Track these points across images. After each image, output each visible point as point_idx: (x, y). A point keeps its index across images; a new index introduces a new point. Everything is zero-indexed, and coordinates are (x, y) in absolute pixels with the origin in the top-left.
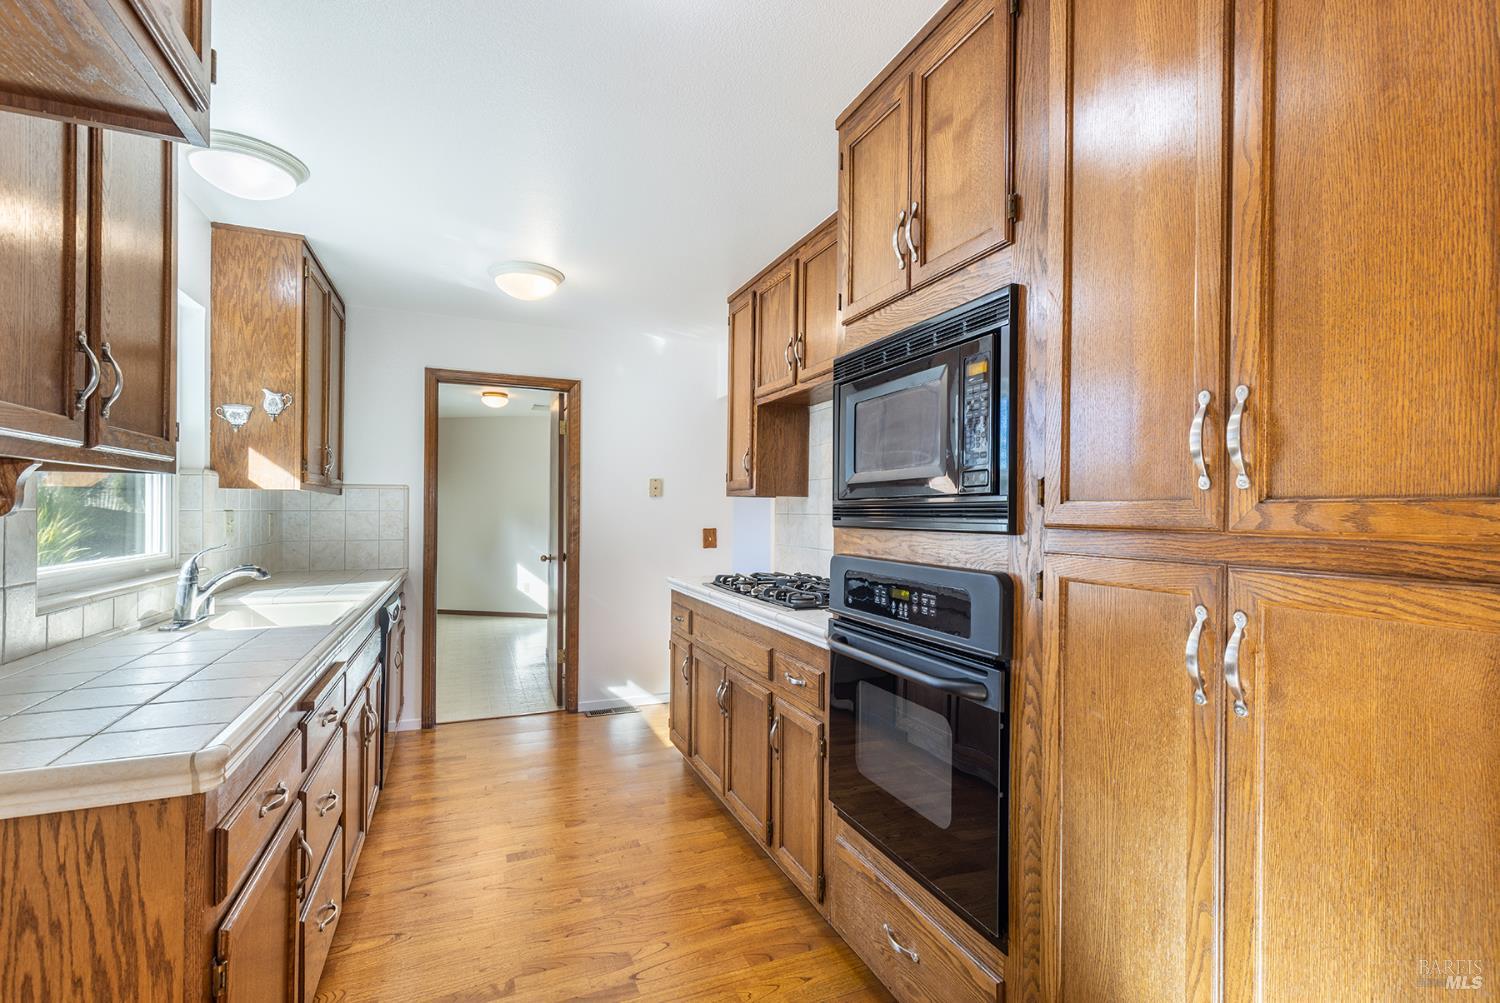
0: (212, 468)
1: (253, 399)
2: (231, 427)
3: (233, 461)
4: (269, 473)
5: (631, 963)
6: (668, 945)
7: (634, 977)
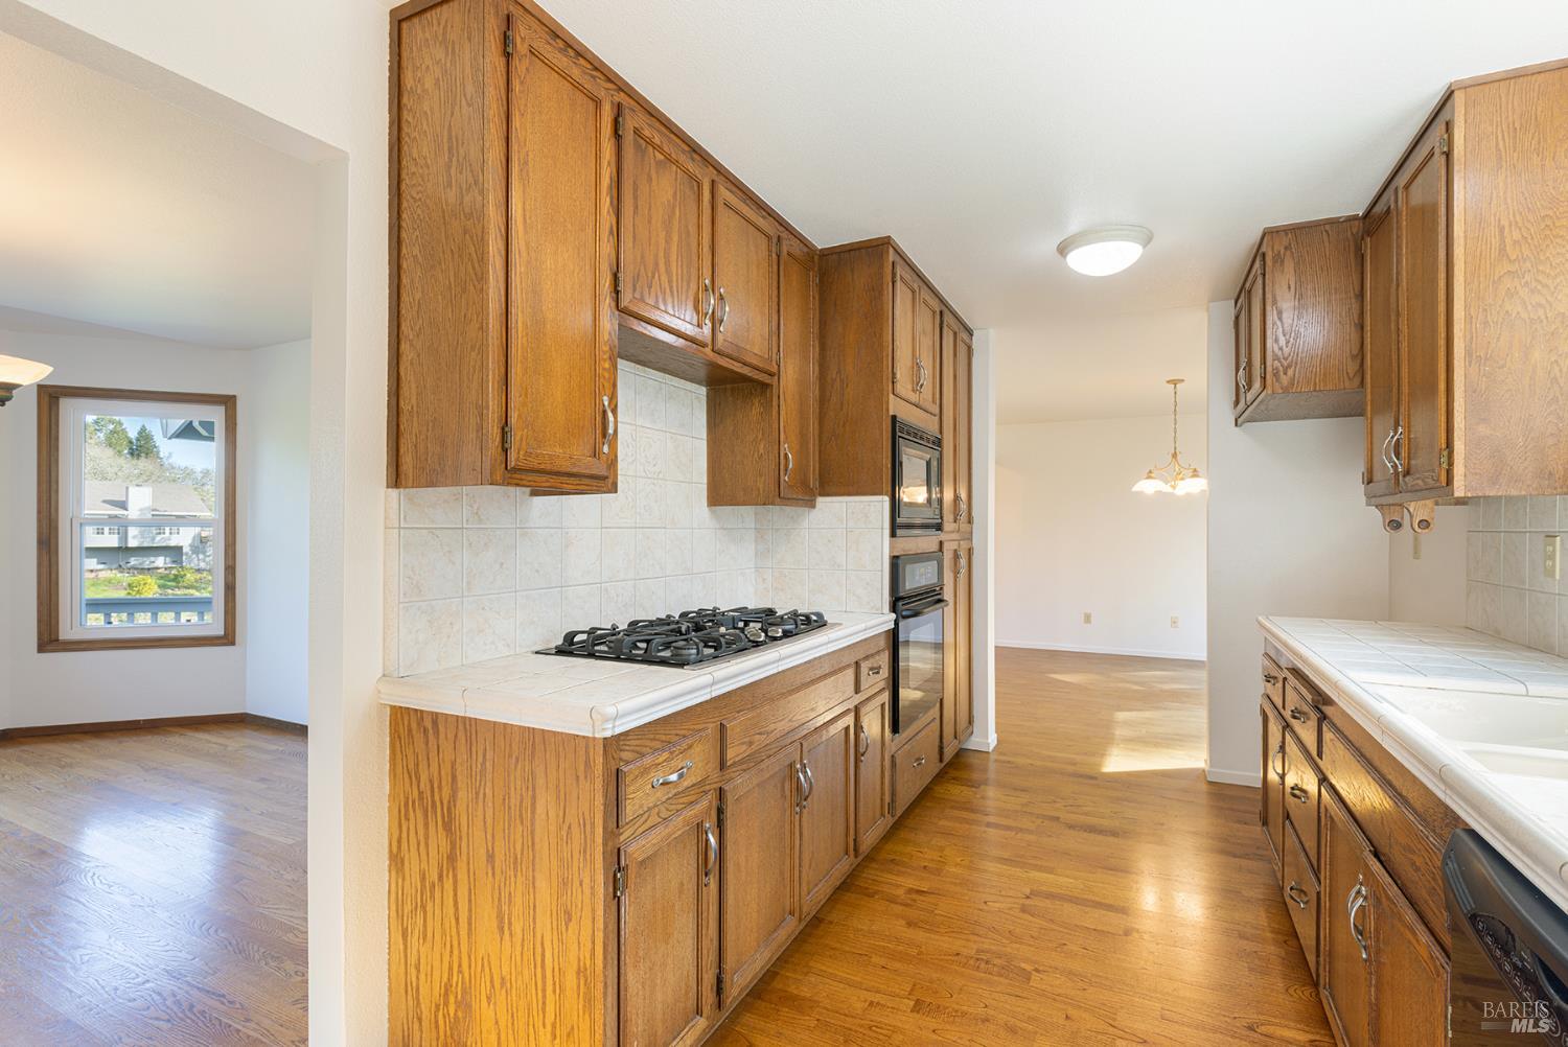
5: (1023, 905)
6: (985, 903)
7: (1028, 897)
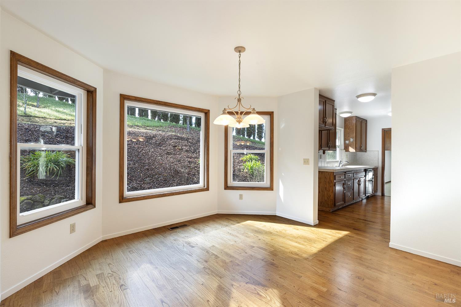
0: (344, 149)
1: (349, 140)
2: (346, 144)
3: (347, 148)
4: (352, 150)
